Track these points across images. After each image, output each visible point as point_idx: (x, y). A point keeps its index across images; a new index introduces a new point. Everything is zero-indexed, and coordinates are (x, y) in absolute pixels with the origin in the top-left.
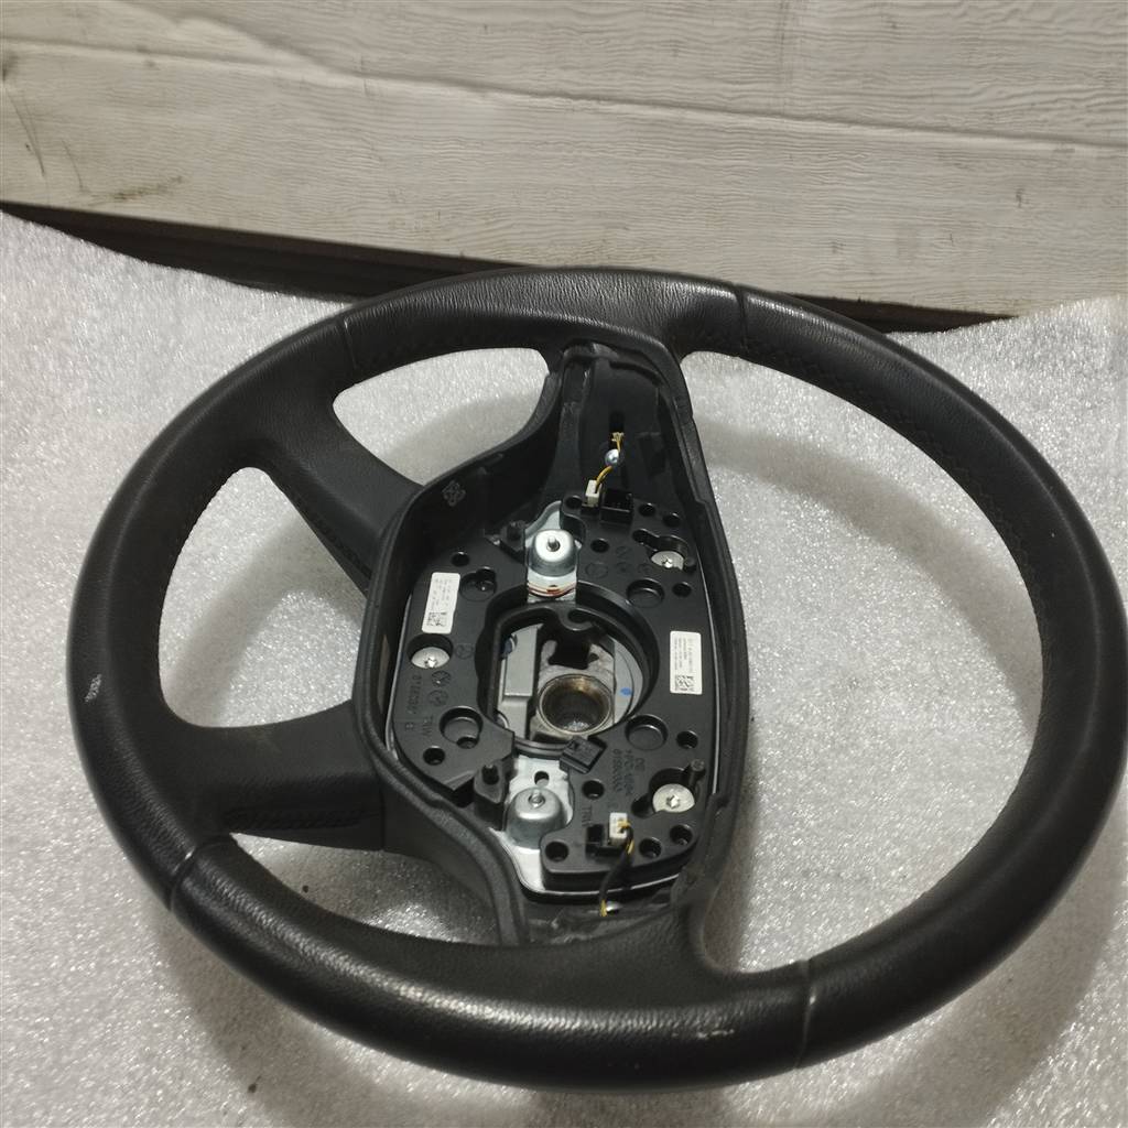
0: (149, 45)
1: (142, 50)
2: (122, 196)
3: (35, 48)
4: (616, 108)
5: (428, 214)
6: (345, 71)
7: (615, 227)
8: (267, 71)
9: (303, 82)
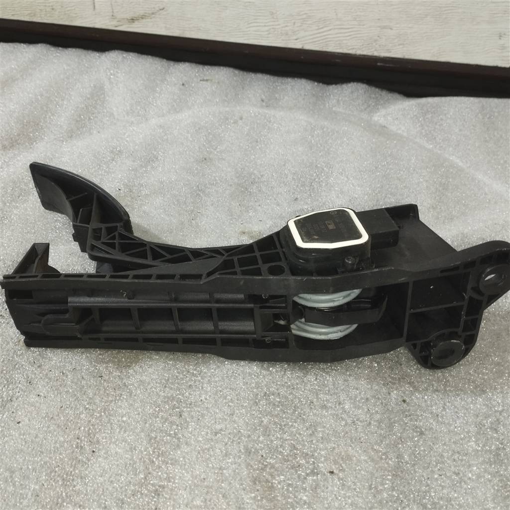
2: (133, 20)
5: (289, 24)
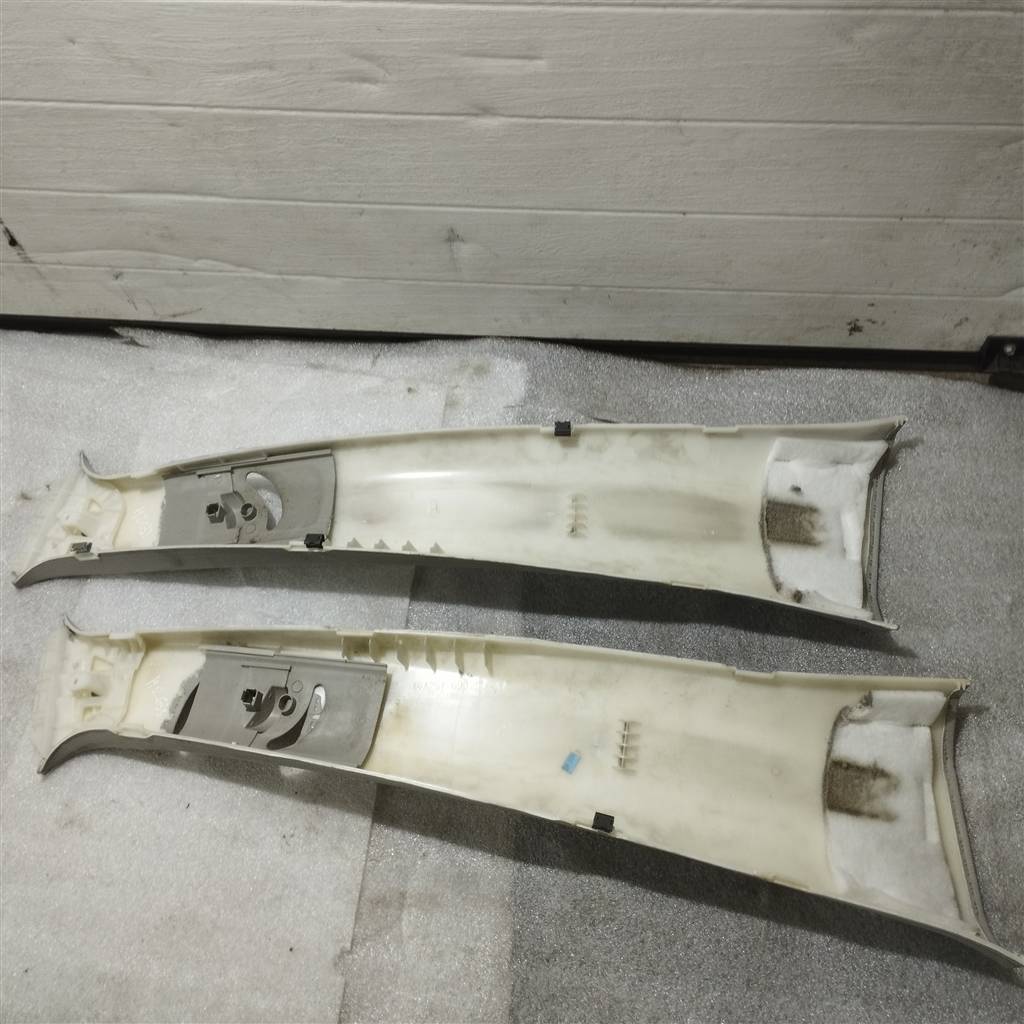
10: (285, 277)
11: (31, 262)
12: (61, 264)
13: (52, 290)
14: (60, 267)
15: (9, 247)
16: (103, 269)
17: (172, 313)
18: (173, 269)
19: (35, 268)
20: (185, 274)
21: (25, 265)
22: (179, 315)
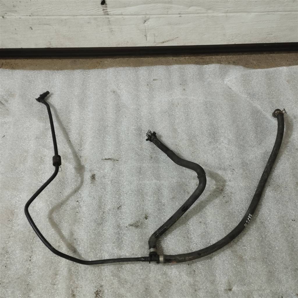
0: (182, 13)
1: (179, 14)
2: (163, 42)
3: (155, 16)
4: (278, 13)
5: (230, 37)
6: (223, 13)
7: (270, 34)
8: (206, 15)
9: (213, 16)
10: (228, 14)
11: (108, 14)
12: (122, 15)
13: (112, 31)
14: (121, 16)
15: (100, 6)
16: (141, 16)
17: (163, 41)
18: (176, 14)
19: (108, 18)
20: (180, 16)
21: (104, 17)
22: (165, 42)
